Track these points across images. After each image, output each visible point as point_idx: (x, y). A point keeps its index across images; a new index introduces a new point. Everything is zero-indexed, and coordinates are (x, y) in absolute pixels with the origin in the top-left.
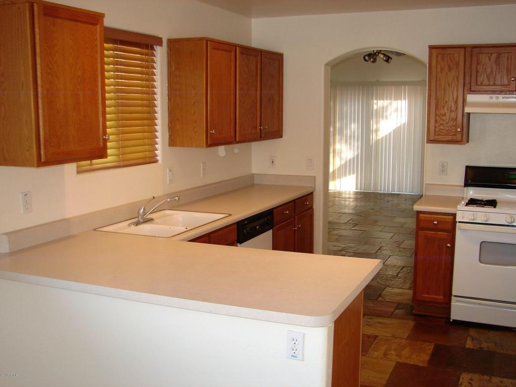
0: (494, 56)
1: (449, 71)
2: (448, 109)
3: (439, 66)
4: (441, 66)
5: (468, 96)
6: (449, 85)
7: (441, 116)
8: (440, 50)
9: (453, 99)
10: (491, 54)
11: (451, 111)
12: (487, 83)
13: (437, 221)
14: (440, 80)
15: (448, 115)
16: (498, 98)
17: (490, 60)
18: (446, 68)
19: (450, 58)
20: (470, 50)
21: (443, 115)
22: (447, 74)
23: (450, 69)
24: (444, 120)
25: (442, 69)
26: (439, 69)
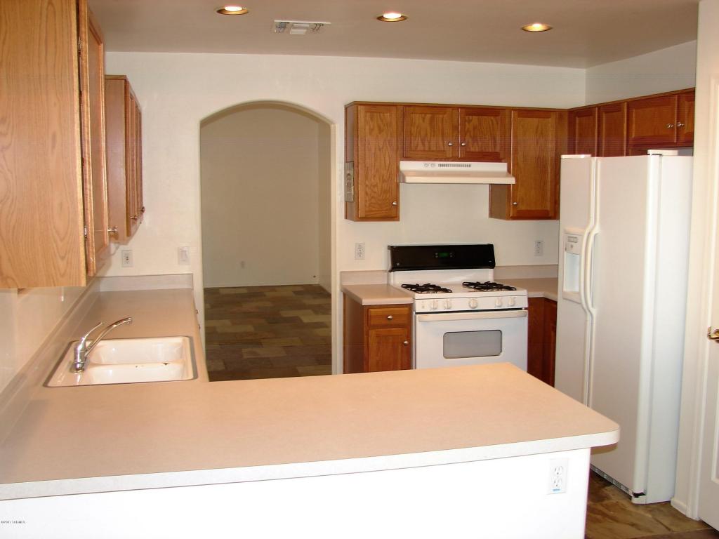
0: (428, 116)
1: (380, 133)
2: (379, 179)
3: (367, 127)
4: (370, 126)
5: (401, 162)
6: (380, 150)
7: (372, 187)
8: (368, 107)
9: (385, 166)
10: (426, 114)
11: (384, 181)
12: (422, 148)
13: (392, 315)
14: (369, 144)
15: (379, 185)
16: (434, 165)
17: (424, 121)
18: (376, 129)
19: (381, 119)
20: (402, 109)
21: (374, 186)
22: (377, 136)
23: (380, 131)
24: (375, 192)
25: (371, 130)
26: (367, 130)
